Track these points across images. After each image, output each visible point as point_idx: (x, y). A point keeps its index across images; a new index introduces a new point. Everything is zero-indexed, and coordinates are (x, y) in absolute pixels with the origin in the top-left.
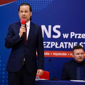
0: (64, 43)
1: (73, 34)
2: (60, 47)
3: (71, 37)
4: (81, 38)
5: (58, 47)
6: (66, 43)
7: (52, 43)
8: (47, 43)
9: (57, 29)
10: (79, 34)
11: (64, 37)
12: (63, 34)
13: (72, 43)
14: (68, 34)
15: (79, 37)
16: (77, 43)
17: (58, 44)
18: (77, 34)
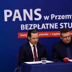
0: (46, 24)
1: (53, 16)
2: (42, 28)
3: (52, 19)
4: (61, 19)
5: (40, 29)
6: (47, 24)
7: (34, 25)
8: (30, 25)
9: (38, 12)
10: (59, 16)
11: (45, 19)
12: (44, 17)
13: (53, 24)
14: (48, 16)
15: (59, 18)
16: (57, 24)
17: (40, 26)
18: (57, 16)
